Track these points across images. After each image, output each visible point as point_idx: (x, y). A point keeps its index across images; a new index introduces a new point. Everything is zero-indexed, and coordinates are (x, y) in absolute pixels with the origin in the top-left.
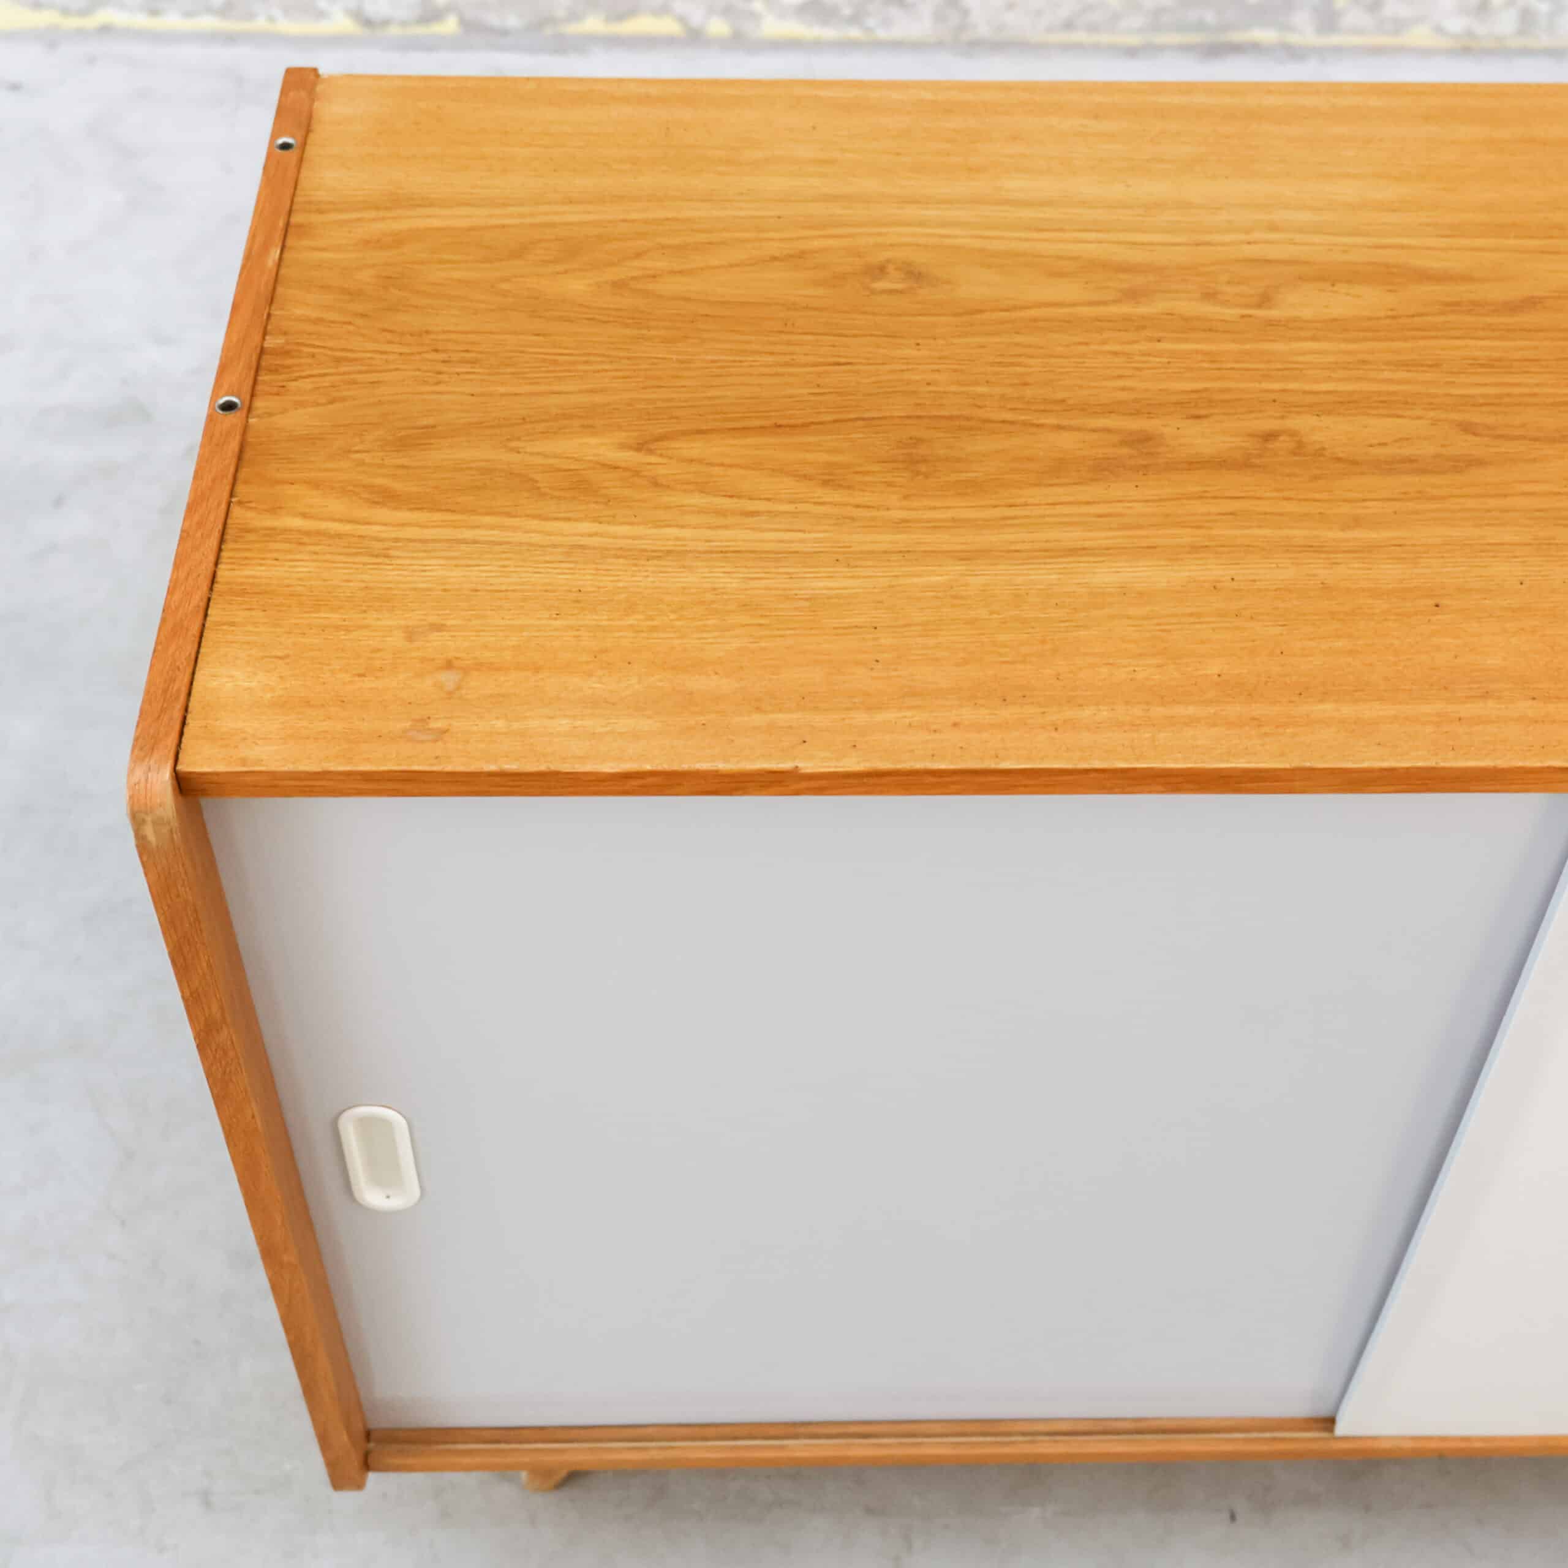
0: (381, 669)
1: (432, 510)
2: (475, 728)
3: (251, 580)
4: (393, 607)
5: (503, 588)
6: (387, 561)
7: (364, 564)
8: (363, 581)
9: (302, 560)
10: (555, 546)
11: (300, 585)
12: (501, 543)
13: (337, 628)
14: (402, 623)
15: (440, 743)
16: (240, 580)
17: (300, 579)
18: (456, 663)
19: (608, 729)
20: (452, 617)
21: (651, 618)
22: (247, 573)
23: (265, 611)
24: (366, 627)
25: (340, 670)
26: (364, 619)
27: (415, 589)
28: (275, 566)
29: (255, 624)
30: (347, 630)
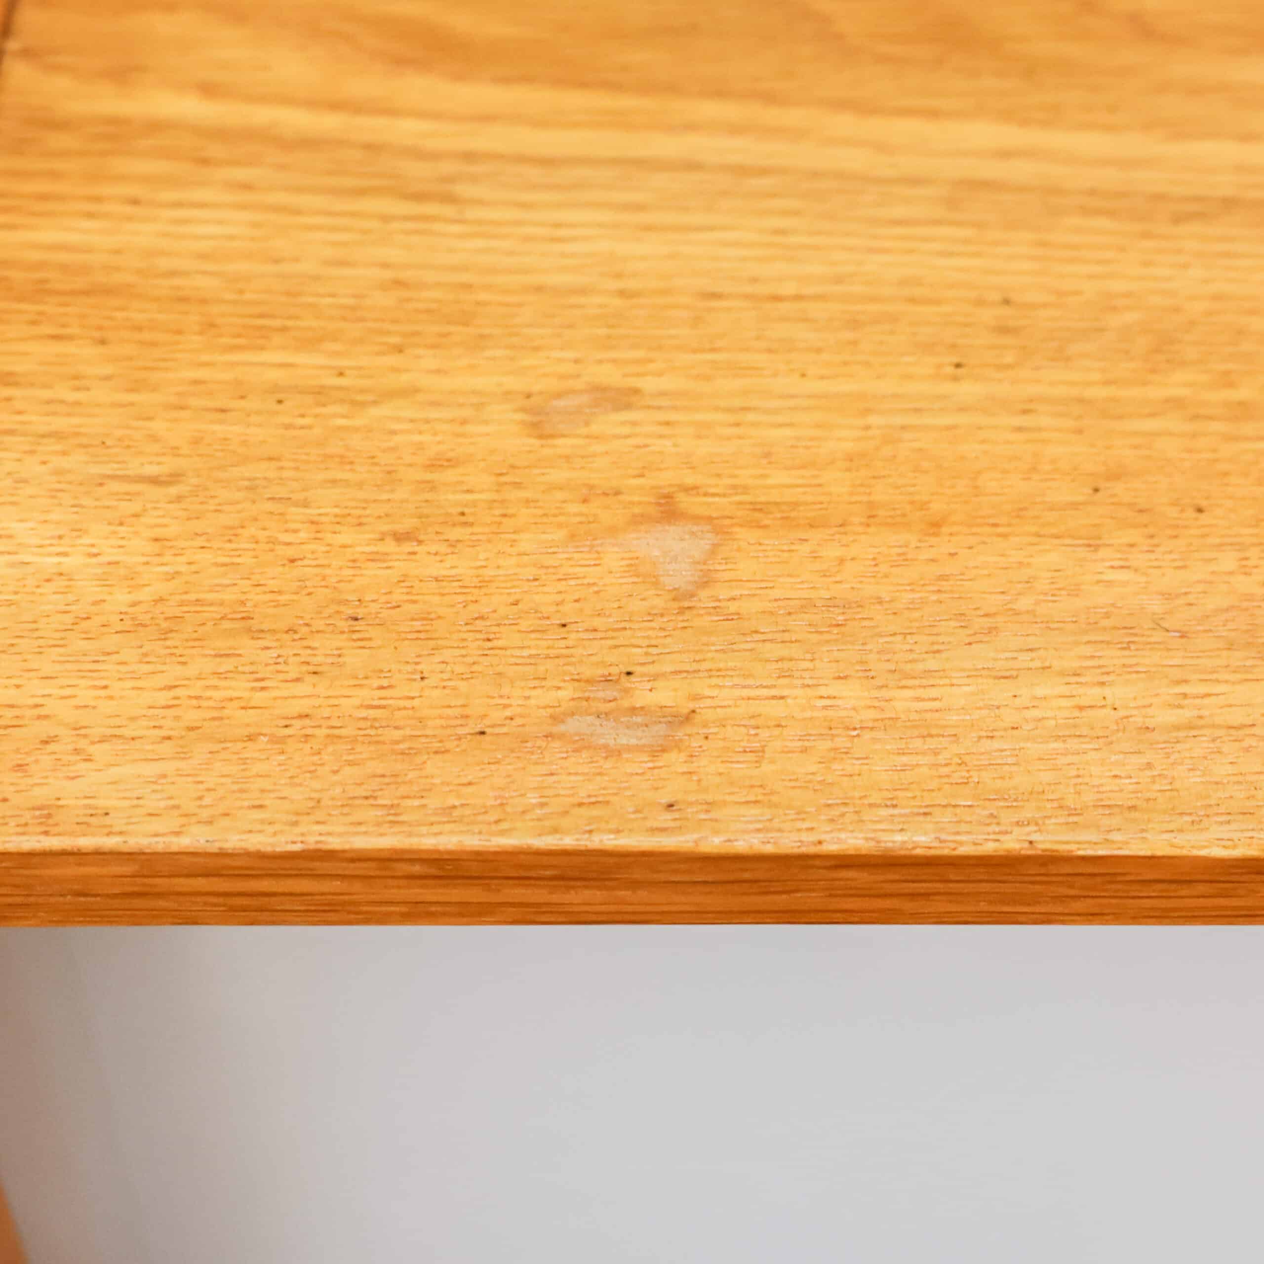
0: (463, 519)
1: (560, 82)
2: (776, 710)
3: (63, 257)
4: (482, 337)
5: (789, 288)
6: (448, 211)
7: (386, 219)
8: (385, 266)
9: (202, 205)
10: (915, 181)
11: (205, 273)
12: (764, 171)
13: (320, 394)
14: (512, 383)
15: (675, 759)
16: (36, 256)
17: (203, 256)
18: (684, 501)
19: (1187, 714)
20: (651, 367)
21: (1227, 380)
22: (48, 234)
23: (103, 342)
24: (408, 392)
25: (339, 520)
26: (396, 370)
27: (539, 289)
28: (130, 219)
29: (77, 380)
30: (354, 403)
